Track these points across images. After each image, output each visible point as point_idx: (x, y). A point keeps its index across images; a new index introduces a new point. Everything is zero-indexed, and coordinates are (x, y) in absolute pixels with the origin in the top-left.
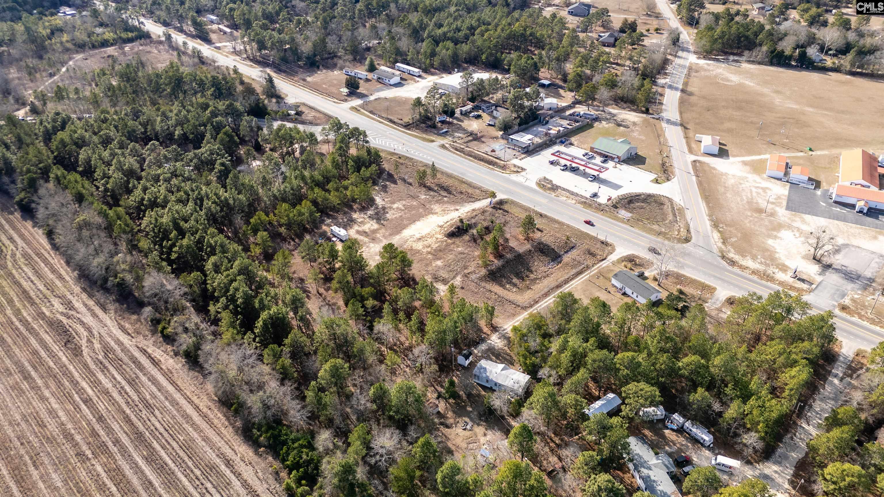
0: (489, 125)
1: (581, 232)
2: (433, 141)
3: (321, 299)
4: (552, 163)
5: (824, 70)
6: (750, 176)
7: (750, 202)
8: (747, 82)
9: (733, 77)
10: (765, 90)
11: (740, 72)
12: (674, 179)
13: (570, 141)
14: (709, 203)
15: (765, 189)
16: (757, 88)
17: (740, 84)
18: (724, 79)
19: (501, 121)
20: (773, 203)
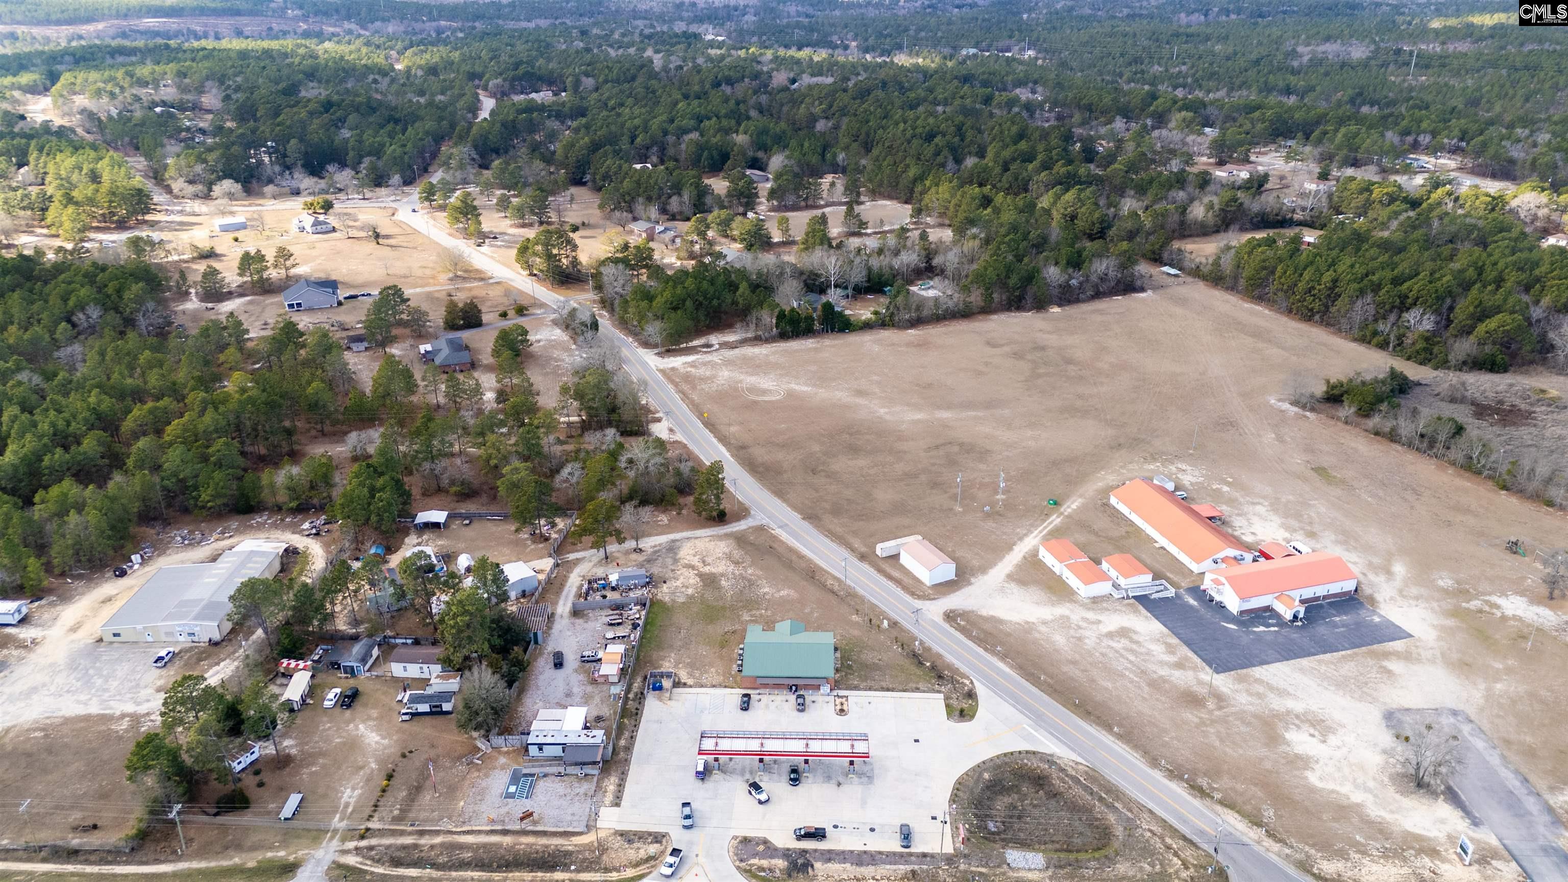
5: (866, 328)
6: (1062, 610)
7: (1156, 684)
8: (794, 386)
9: (766, 382)
10: (840, 395)
11: (757, 367)
12: (981, 690)
13: (669, 675)
14: (1108, 728)
15: (1124, 633)
16: (823, 394)
17: (790, 394)
18: (753, 390)
19: (478, 704)
20: (1179, 665)
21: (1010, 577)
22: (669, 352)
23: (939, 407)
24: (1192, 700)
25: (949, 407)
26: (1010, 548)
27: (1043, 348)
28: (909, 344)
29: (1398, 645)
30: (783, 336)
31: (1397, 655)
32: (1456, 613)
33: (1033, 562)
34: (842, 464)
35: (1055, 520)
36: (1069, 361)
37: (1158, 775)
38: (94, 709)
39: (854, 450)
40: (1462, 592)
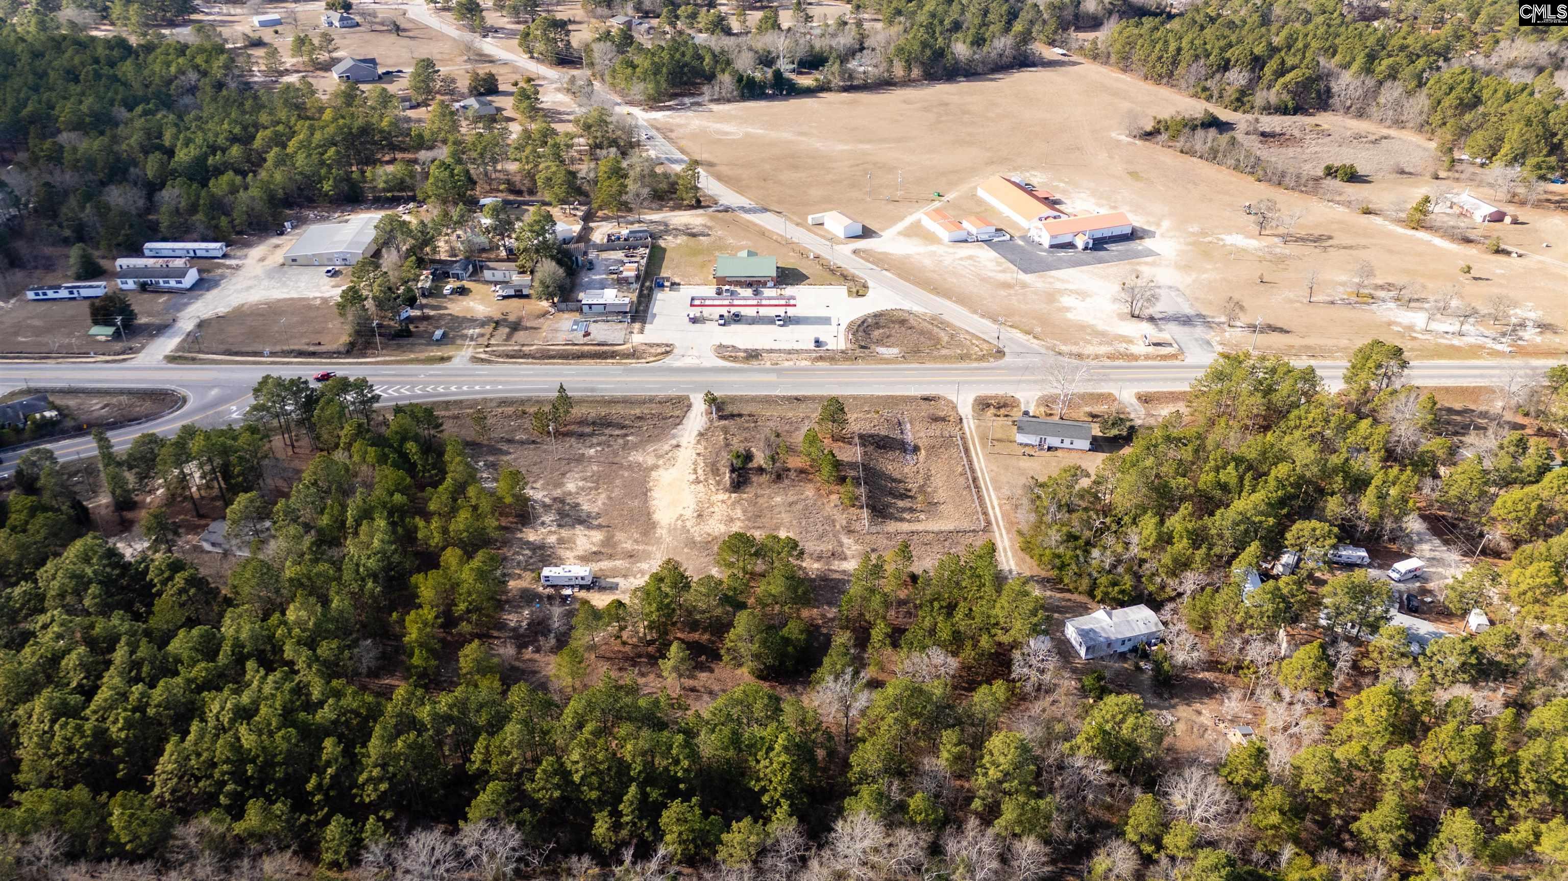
0: (505, 297)
1: (878, 397)
2: (449, 359)
3: (706, 697)
4: (694, 320)
5: (809, 92)
6: (933, 248)
7: (984, 280)
8: (750, 130)
9: (726, 127)
10: (786, 135)
11: (723, 118)
12: (870, 284)
13: (668, 279)
14: (949, 298)
15: (970, 258)
16: (773, 135)
17: (747, 135)
18: (718, 132)
19: (548, 281)
20: (1004, 271)
21: (900, 233)
22: (652, 108)
23: (861, 142)
24: (1007, 286)
25: (869, 141)
26: (902, 218)
27: (947, 104)
28: (842, 103)
29: (1149, 259)
30: (743, 98)
31: (1146, 264)
32: (1193, 244)
33: (917, 225)
34: (787, 176)
35: (937, 204)
36: (964, 112)
37: (976, 317)
38: (294, 295)
39: (795, 167)
40: (1203, 233)
